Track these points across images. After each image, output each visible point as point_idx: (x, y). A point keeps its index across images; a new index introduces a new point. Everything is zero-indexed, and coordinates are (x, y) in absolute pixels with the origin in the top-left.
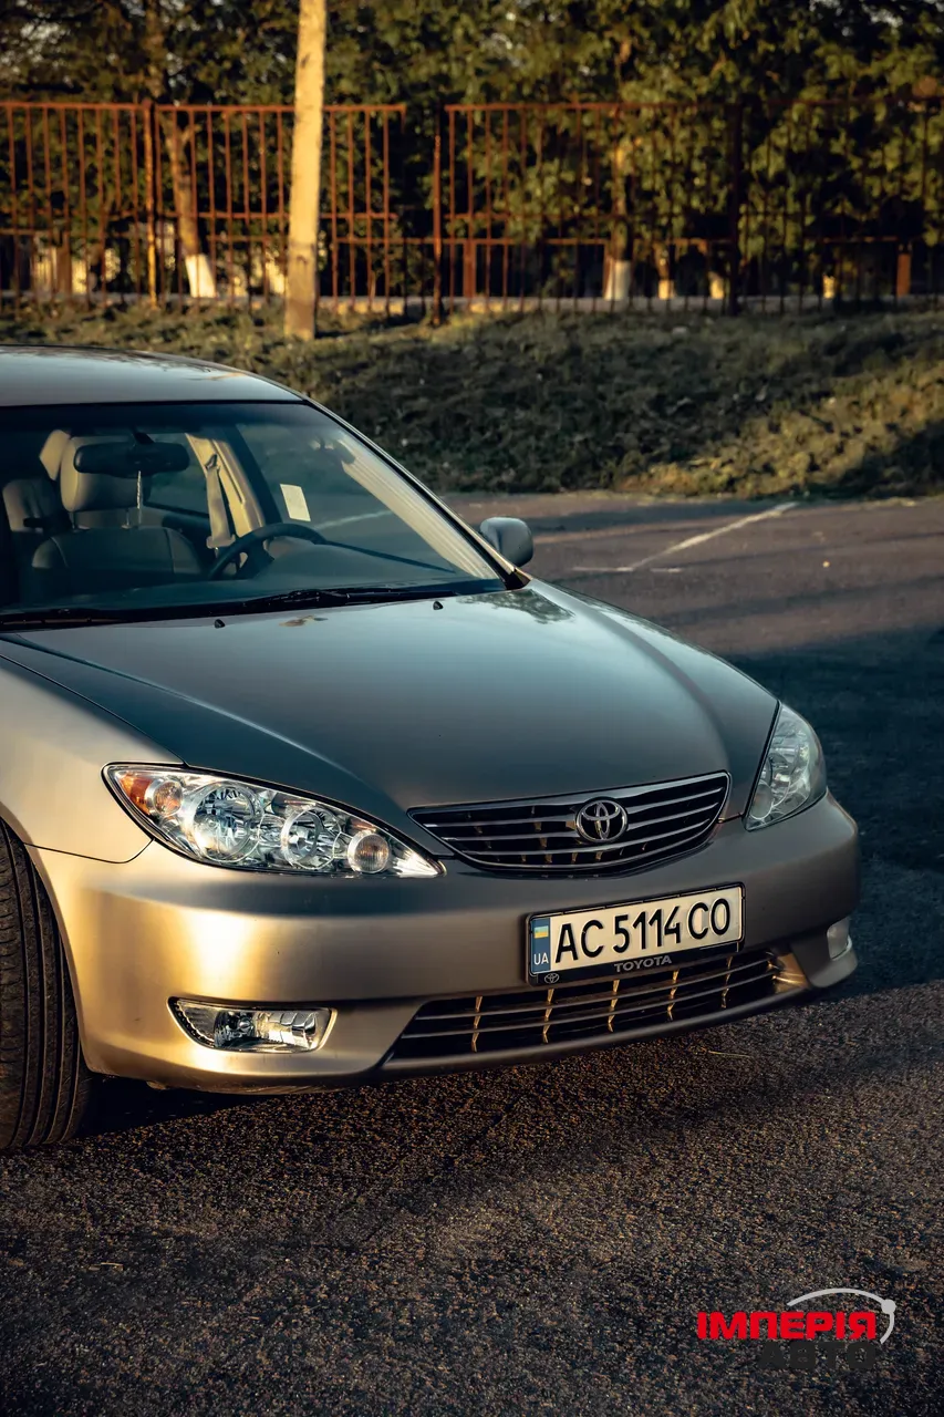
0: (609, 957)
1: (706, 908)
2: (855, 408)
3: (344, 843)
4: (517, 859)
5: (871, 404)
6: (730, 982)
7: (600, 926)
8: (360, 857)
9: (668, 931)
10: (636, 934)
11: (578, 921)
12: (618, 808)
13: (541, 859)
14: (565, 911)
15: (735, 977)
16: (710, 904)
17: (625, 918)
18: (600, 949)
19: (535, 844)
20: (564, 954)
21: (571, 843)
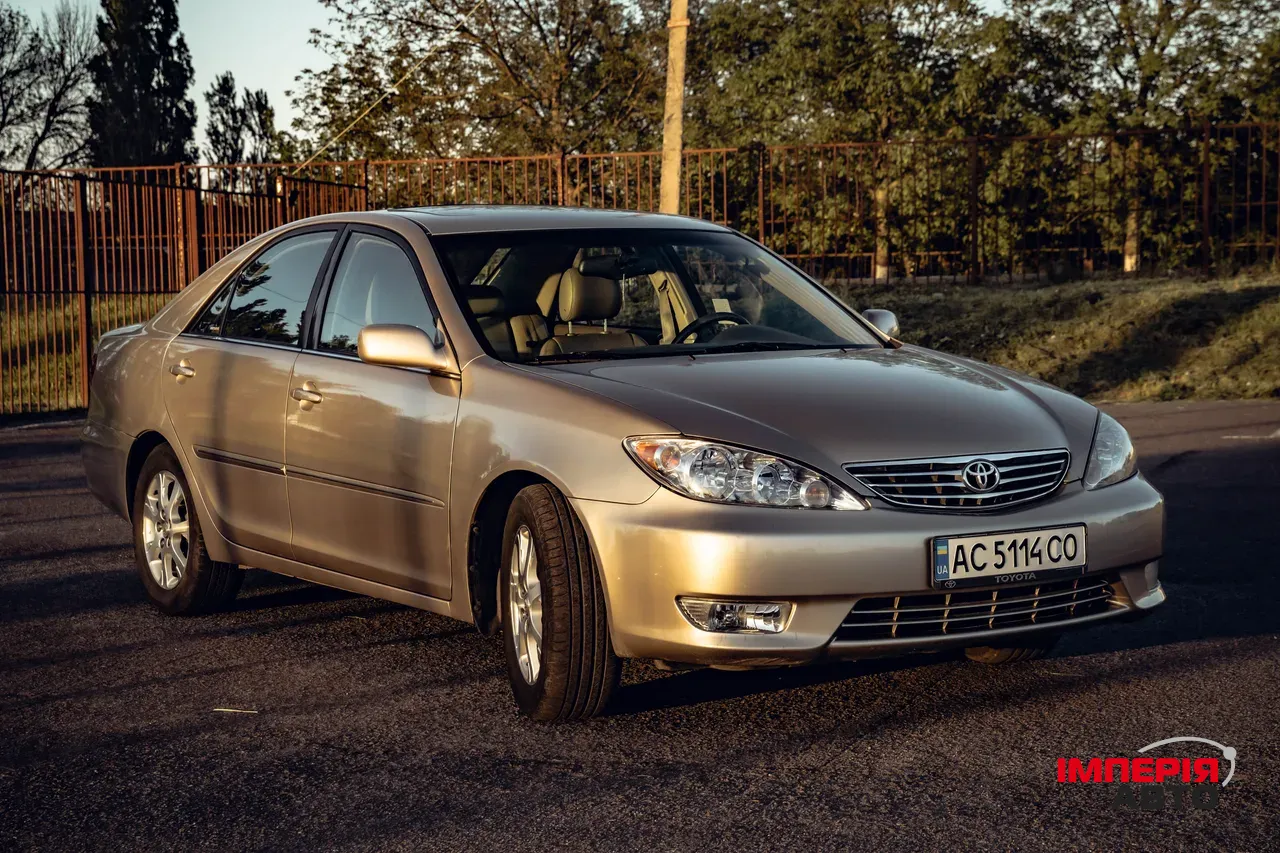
0: (990, 571)
1: (1060, 540)
2: (1070, 342)
3: (797, 488)
4: (921, 501)
5: (1082, 339)
6: (1076, 600)
7: (984, 548)
8: (809, 499)
9: (1033, 555)
10: (1010, 555)
11: (969, 543)
12: (992, 467)
13: (937, 502)
14: (959, 536)
15: (1081, 596)
16: (1063, 538)
17: (1002, 543)
18: (985, 565)
19: (932, 491)
20: (959, 567)
21: (959, 491)
